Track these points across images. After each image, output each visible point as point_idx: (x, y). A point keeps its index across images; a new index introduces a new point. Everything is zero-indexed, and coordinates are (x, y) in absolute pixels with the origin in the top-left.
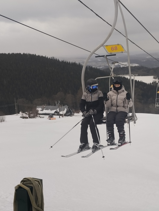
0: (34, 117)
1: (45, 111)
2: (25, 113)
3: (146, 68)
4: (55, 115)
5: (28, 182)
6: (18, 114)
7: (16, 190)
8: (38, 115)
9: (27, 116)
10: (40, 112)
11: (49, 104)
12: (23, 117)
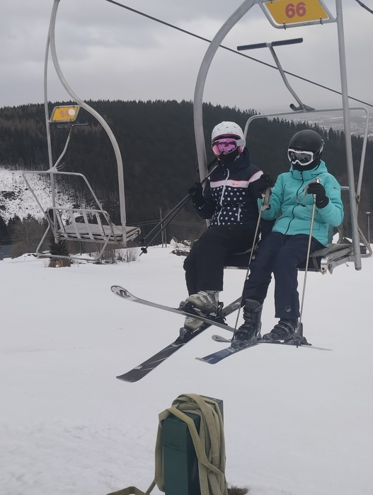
2: (183, 243)
5: (189, 405)
6: (168, 245)
7: (162, 422)
12: (178, 252)
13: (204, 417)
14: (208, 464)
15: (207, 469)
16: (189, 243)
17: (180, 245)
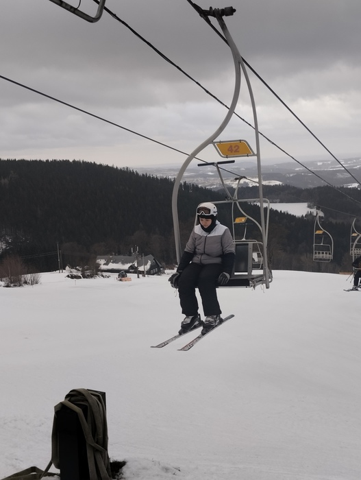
0: (91, 276)
1: (112, 266)
2: (76, 269)
3: (294, 188)
4: (131, 272)
5: (79, 398)
6: (64, 271)
7: (57, 413)
8: (100, 273)
9: (80, 274)
10: (103, 267)
11: (120, 253)
12: (72, 276)
13: (90, 406)
14: (94, 445)
15: (93, 448)
16: (80, 269)
17: (74, 270)
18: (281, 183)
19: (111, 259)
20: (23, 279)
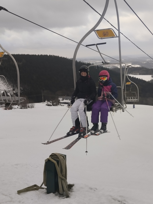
0: (56, 105)
1: (65, 101)
2: (50, 102)
5: (55, 157)
6: (45, 102)
7: (46, 163)
8: (60, 104)
9: (51, 104)
11: (68, 96)
12: (48, 105)
13: (60, 161)
15: (61, 178)
16: (51, 102)
17: (49, 102)
18: (140, 66)
19: (64, 98)
20: (27, 106)
